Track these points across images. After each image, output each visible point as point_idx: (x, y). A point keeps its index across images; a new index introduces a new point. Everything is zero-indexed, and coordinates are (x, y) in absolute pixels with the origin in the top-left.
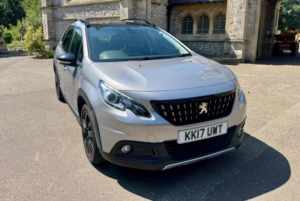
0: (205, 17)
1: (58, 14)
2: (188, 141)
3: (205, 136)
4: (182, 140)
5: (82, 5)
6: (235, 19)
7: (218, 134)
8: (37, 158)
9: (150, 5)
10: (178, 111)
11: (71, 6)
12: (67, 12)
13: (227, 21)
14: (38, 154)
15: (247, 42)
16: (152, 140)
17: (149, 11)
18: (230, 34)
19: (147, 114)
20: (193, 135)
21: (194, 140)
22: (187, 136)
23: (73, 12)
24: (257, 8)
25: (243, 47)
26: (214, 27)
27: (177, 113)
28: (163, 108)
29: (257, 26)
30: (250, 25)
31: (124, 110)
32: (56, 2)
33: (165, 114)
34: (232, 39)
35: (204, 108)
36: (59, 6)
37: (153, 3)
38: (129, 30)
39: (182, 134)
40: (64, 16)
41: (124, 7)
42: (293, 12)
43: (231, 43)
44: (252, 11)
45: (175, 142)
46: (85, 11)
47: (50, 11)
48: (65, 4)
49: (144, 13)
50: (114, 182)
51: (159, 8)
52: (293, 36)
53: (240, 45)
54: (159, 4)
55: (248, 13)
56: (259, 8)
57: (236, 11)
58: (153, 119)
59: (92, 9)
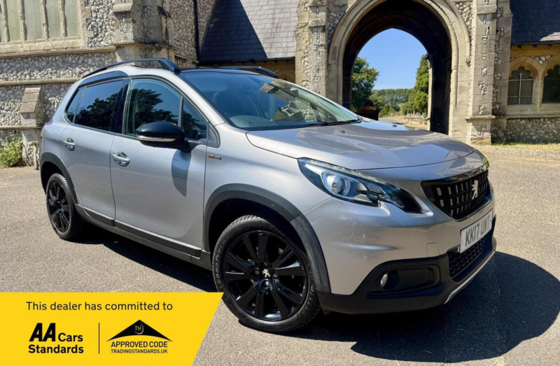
2: (468, 246)
3: (479, 236)
4: (464, 246)
7: (487, 231)
10: (456, 196)
16: (433, 253)
19: (415, 208)
20: (472, 235)
21: (472, 244)
22: (467, 239)
24: (339, 70)
28: (439, 192)
29: (341, 98)
30: (331, 97)
33: (441, 204)
35: (476, 189)
37: (176, 57)
44: (333, 75)
54: (185, 61)
55: (328, 80)
57: (311, 75)
58: (431, 214)
59: (49, 65)
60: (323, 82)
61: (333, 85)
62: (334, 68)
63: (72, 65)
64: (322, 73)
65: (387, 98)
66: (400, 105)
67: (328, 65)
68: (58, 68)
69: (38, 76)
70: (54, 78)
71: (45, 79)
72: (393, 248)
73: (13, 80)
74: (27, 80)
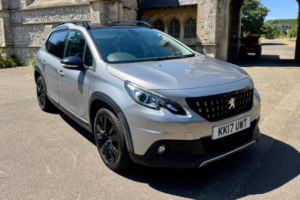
0: (176, 22)
1: (17, 18)
2: (221, 136)
3: (234, 131)
4: (216, 136)
5: (45, 9)
6: (206, 23)
7: (244, 128)
8: (49, 171)
9: (122, 9)
10: (211, 107)
11: (33, 10)
12: (27, 16)
13: (198, 25)
14: (48, 167)
15: (218, 45)
16: (190, 137)
17: (121, 16)
18: (201, 38)
19: (182, 112)
20: (225, 130)
21: (225, 135)
22: (220, 132)
23: (34, 16)
24: (226, 12)
25: (215, 50)
26: (185, 31)
27: (210, 110)
28: (198, 104)
29: (227, 30)
30: (220, 29)
31: (158, 109)
32: (14, 5)
33: (200, 110)
34: (204, 42)
35: (232, 103)
36: (18, 9)
37: (124, 7)
38: (132, 32)
39: (216, 130)
40: (23, 20)
41: (95, 10)
42: (250, 17)
43: (203, 46)
44: (222, 15)
45: (209, 138)
46: (49, 14)
47: (7, 15)
48: (25, 7)
49: (116, 17)
50: (145, 187)
51: (129, 12)
52: (257, 39)
53: (212, 49)
54: (130, 9)
55: (218, 18)
56: (227, 12)
57: (207, 15)
58: (190, 116)
59: (57, 13)
60: (214, 20)
61: (222, 22)
62: (223, 10)
63: (68, 13)
64: (214, 14)
65: (279, 25)
66: (287, 31)
67: (219, 9)
68: (61, 14)
69: (52, 19)
70: (59, 20)
71: (55, 21)
72: (166, 133)
73: (40, 21)
74: (46, 21)
